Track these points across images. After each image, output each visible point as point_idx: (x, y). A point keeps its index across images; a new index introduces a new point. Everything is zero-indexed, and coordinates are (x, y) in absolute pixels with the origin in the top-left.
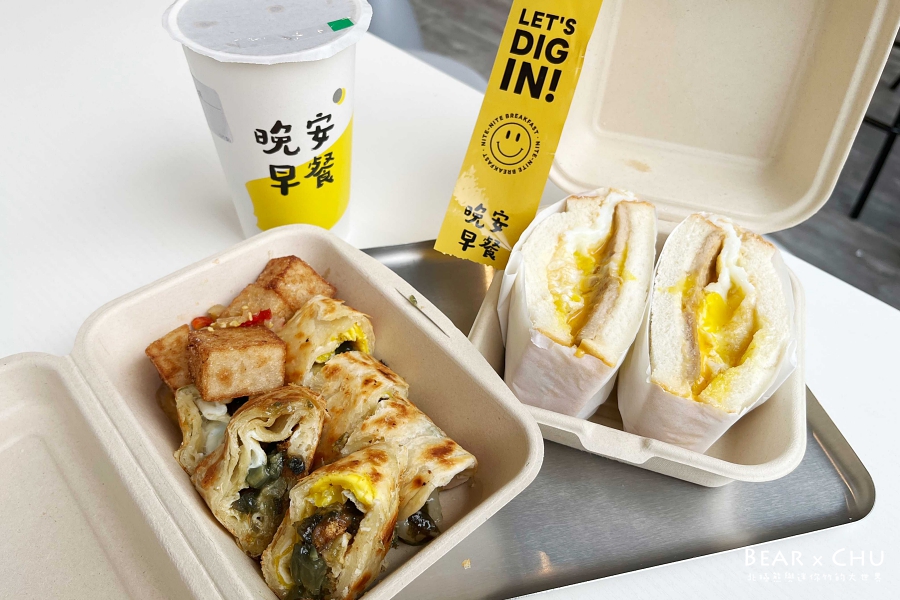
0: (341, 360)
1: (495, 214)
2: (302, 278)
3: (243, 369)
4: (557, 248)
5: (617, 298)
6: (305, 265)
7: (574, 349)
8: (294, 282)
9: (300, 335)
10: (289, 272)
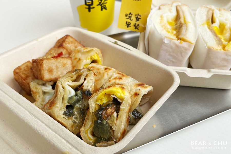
0: (93, 65)
1: (136, 15)
2: (72, 42)
3: (57, 68)
4: (161, 20)
5: (187, 28)
6: (72, 37)
7: (179, 41)
8: (69, 43)
9: (76, 59)
10: (67, 40)
